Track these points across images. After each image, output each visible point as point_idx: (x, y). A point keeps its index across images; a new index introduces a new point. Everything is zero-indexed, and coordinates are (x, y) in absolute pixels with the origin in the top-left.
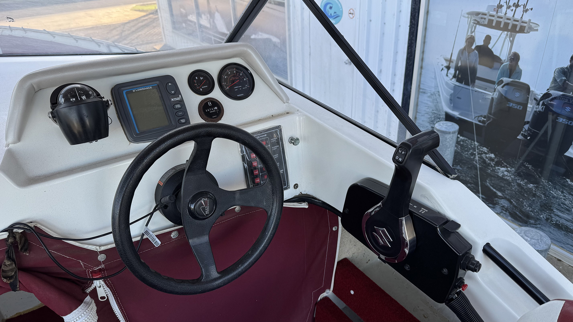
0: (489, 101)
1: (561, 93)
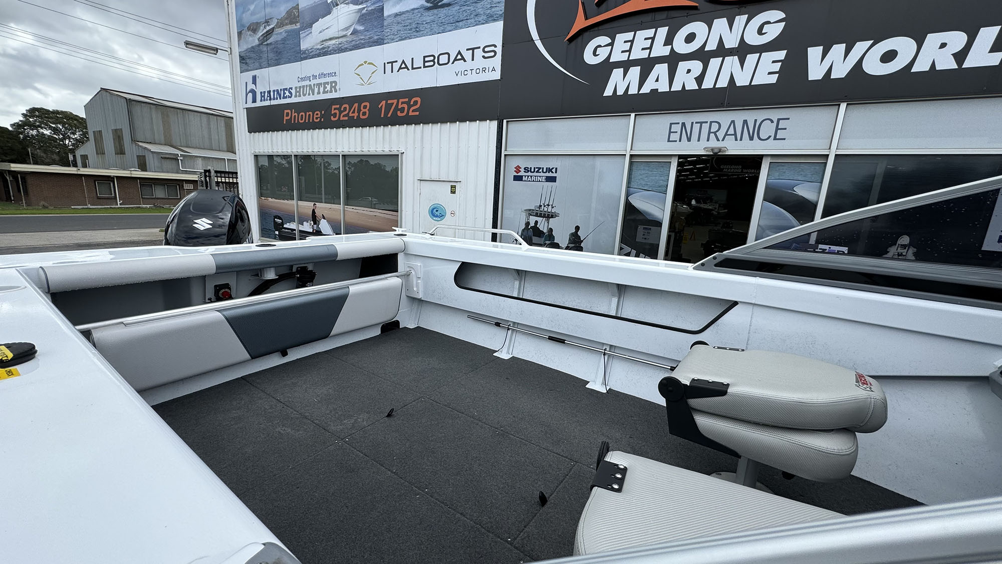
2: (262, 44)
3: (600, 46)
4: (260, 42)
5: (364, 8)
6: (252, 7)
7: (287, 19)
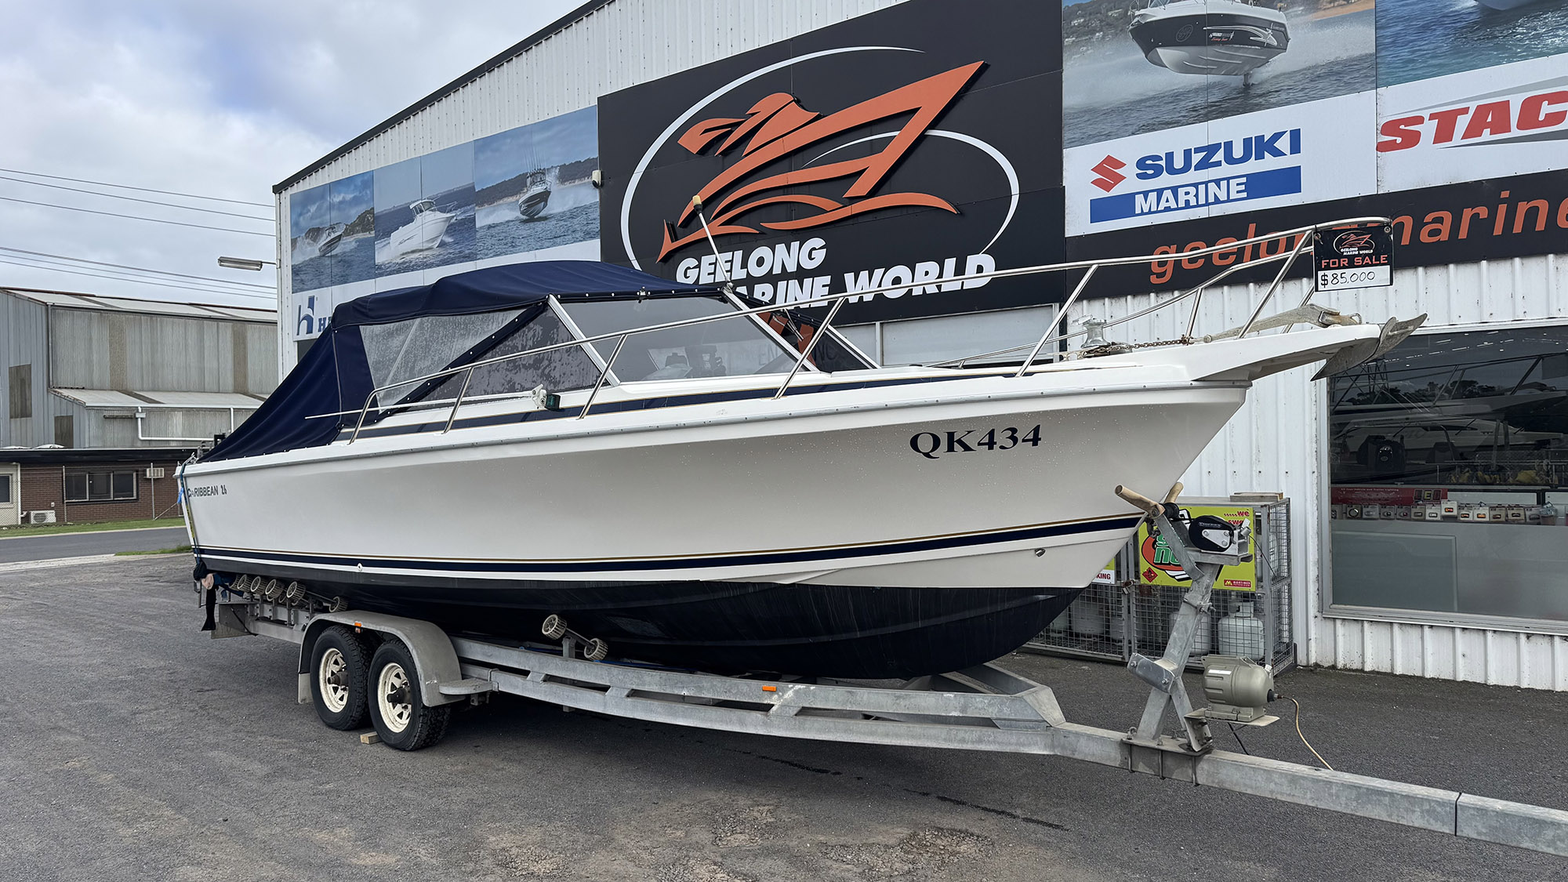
2: (324, 256)
3: (689, 268)
4: (323, 253)
5: (453, 217)
6: (313, 209)
7: (358, 225)
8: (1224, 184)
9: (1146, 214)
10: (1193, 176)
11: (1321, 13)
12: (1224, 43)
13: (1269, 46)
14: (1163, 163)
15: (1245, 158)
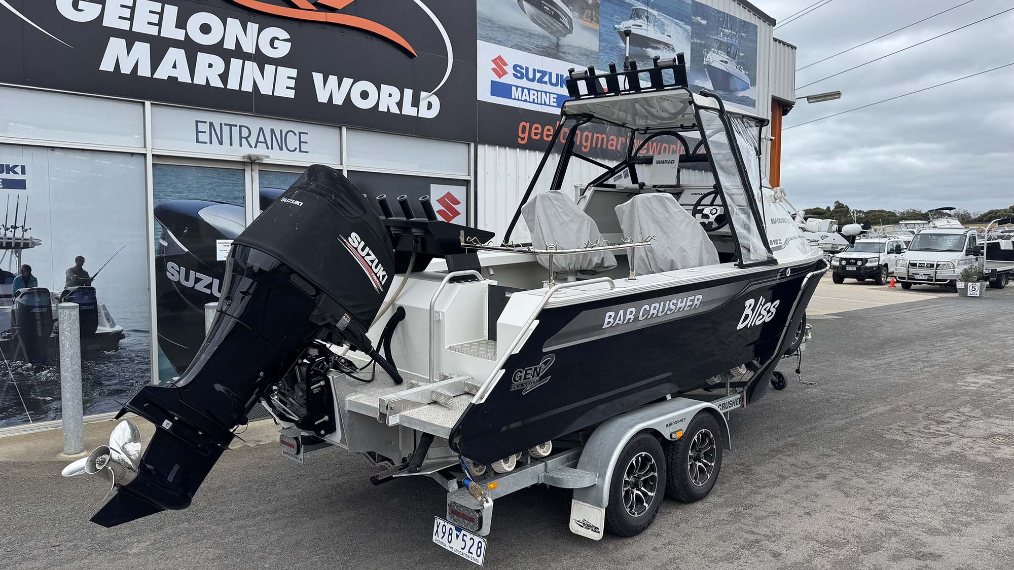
0: (10, 314)
1: (77, 287)
8: (548, 94)
9: (517, 100)
10: (535, 85)
11: (584, 21)
12: (548, 14)
13: (566, 27)
14: (524, 72)
15: (556, 85)
